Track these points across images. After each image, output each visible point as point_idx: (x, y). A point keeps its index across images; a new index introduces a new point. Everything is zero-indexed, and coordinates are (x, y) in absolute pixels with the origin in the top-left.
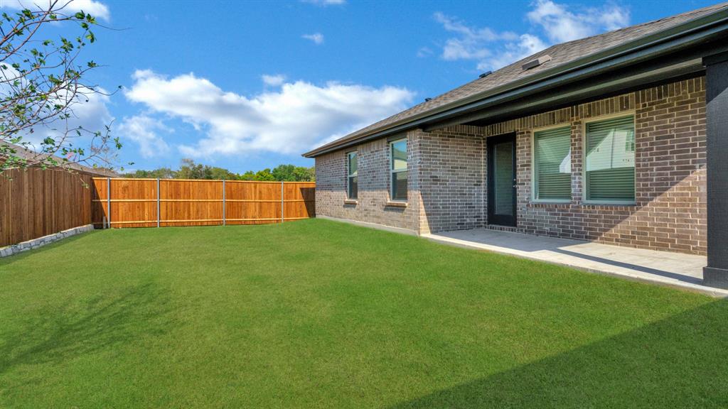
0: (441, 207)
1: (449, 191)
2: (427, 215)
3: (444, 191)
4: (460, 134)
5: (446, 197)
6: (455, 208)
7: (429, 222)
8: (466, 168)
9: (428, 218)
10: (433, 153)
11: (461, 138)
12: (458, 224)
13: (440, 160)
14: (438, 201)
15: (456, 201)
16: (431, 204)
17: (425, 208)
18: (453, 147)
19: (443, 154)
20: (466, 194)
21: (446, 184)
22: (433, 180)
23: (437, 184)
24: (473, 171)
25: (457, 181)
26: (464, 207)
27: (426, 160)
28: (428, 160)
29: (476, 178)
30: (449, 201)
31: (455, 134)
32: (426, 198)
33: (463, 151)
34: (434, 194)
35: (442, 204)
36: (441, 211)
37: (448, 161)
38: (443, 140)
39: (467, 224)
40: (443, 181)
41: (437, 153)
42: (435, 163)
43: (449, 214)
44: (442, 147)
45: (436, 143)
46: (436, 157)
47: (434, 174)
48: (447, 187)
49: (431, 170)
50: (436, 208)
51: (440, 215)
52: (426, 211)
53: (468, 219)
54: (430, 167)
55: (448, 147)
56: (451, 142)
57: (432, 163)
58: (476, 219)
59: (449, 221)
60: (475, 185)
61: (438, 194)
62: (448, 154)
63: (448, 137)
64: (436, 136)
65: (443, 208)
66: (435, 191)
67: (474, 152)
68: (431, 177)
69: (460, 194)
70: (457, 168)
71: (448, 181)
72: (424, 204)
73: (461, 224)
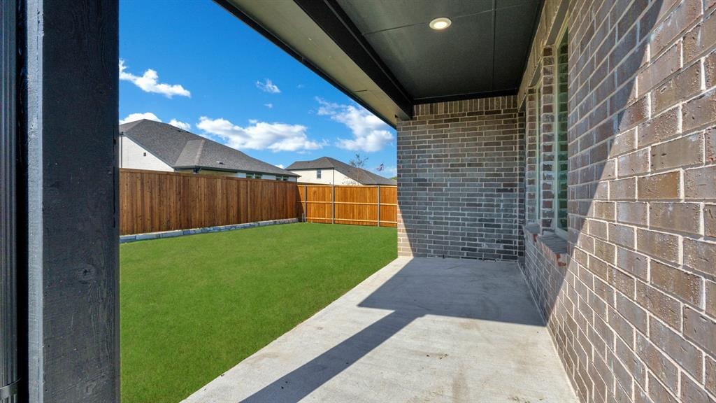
0: (432, 221)
1: (446, 199)
2: (408, 231)
3: (437, 199)
4: (469, 114)
5: (441, 209)
6: (458, 224)
7: (410, 241)
8: (481, 165)
9: (409, 236)
10: (419, 147)
11: (470, 119)
12: (463, 249)
13: (430, 156)
14: (426, 213)
15: (459, 214)
16: (415, 217)
17: (404, 221)
18: (455, 135)
19: (435, 147)
20: (480, 205)
21: (441, 190)
22: (419, 185)
23: (425, 190)
24: (496, 168)
25: (464, 185)
26: (475, 225)
27: (407, 157)
28: (411, 157)
29: (503, 180)
30: (447, 214)
31: (459, 115)
32: (406, 208)
33: (475, 139)
34: (419, 204)
35: (434, 218)
36: (432, 228)
37: (446, 156)
38: (435, 127)
39: (481, 250)
40: (435, 185)
41: (426, 147)
42: (421, 162)
43: (447, 233)
44: (434, 137)
45: (425, 132)
46: (424, 152)
47: (420, 176)
48: (442, 194)
49: (416, 171)
50: (423, 222)
51: (430, 232)
52: (406, 226)
53: (484, 244)
54: (414, 166)
55: (445, 136)
56: (451, 129)
57: (417, 162)
58: (502, 245)
59: (447, 243)
60: (499, 190)
61: (426, 204)
62: (445, 146)
63: (446, 121)
64: (424, 123)
65: (435, 223)
66: (421, 199)
67: (498, 138)
68: (415, 180)
69: (468, 205)
70: (464, 165)
71: (446, 185)
72: (403, 217)
73: (469, 249)
